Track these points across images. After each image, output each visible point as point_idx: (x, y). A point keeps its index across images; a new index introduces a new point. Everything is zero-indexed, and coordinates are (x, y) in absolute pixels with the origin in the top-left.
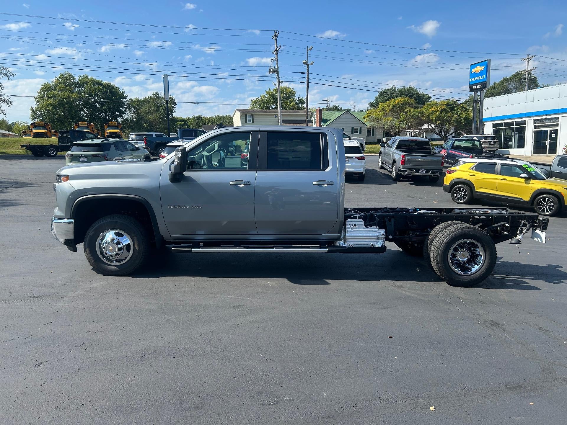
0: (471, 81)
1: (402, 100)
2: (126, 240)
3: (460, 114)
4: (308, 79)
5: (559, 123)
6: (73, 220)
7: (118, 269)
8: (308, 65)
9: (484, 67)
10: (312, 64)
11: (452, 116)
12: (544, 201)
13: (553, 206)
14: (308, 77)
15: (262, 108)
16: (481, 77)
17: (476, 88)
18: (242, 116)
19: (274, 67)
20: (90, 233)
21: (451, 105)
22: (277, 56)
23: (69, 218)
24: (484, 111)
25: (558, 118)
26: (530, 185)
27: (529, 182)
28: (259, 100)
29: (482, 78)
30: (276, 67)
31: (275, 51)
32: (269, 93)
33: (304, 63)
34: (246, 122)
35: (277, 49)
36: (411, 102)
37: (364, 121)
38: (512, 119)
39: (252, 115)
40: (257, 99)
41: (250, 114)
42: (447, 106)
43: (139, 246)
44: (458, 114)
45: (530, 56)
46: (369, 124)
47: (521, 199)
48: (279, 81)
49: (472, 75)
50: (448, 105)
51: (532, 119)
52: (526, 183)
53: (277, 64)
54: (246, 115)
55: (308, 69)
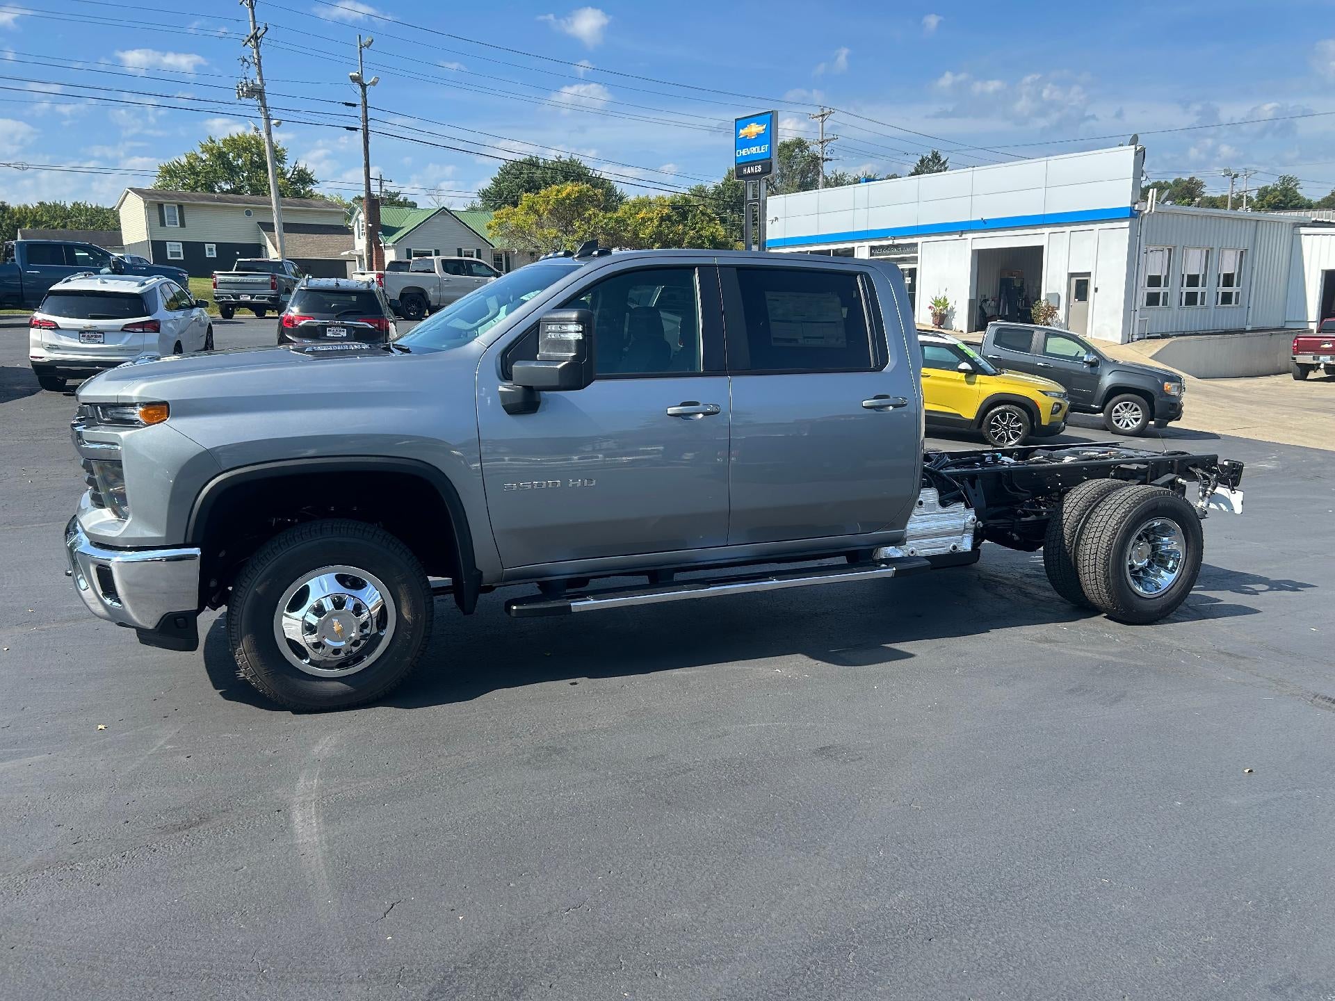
0: (738, 156)
1: (576, 189)
2: (373, 596)
3: (701, 229)
4: (366, 120)
5: (919, 255)
6: (196, 551)
7: (349, 688)
8: (364, 87)
9: (765, 126)
10: (374, 83)
11: (685, 233)
12: (1003, 417)
13: (1019, 428)
14: (366, 117)
15: (193, 189)
16: (758, 148)
17: (749, 171)
18: (148, 208)
19: (252, 81)
20: (255, 586)
21: (681, 207)
22: (258, 53)
23: (182, 542)
24: (768, 223)
25: (916, 245)
26: (976, 387)
27: (973, 381)
28: (182, 166)
29: (762, 151)
30: (258, 82)
31: (252, 37)
32: (212, 150)
33: (354, 79)
34: (163, 224)
35: (256, 33)
36: (595, 195)
37: (487, 235)
38: (827, 243)
39: (180, 207)
40: (176, 164)
41: (173, 203)
42: (673, 209)
43: (414, 610)
44: (695, 228)
45: (826, 111)
46: (499, 244)
47: (960, 416)
48: (268, 119)
49: (742, 143)
50: (674, 206)
51: (867, 244)
52: (969, 383)
53: (260, 73)
54: (161, 206)
55: (364, 96)
